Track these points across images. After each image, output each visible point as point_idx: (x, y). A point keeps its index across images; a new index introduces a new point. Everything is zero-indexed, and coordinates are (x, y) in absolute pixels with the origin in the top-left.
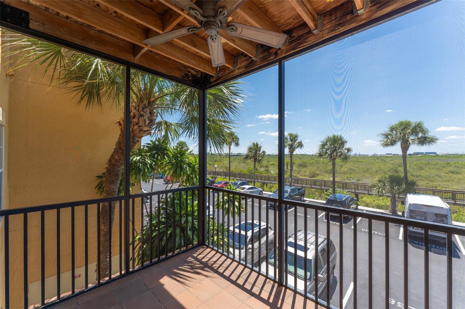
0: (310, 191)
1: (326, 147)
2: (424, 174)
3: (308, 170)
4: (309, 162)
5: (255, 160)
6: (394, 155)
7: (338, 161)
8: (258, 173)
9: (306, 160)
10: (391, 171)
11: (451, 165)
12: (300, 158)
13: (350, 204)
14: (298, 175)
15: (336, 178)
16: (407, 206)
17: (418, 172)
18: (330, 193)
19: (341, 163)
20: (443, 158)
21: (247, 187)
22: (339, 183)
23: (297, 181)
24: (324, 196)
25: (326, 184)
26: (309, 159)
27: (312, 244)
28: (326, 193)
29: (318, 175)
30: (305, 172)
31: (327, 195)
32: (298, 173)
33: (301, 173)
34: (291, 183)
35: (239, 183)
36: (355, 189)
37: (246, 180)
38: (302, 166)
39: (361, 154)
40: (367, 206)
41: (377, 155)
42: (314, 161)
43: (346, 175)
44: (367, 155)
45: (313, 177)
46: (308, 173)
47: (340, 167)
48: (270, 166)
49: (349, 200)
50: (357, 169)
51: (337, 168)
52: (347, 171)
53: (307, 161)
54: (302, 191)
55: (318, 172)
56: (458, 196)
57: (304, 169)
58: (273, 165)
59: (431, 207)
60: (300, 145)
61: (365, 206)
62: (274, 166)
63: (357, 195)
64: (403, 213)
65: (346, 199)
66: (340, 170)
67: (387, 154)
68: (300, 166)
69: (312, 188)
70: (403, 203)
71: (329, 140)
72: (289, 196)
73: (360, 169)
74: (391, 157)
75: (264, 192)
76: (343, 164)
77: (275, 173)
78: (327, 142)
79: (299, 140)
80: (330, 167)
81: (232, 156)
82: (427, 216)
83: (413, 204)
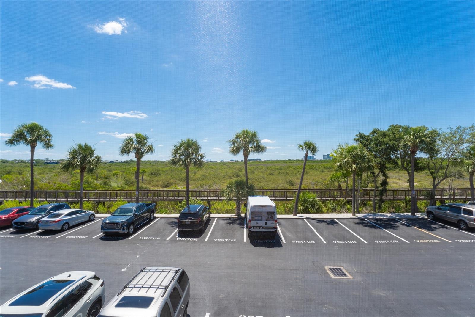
0: (162, 204)
1: (179, 152)
2: (255, 177)
3: (161, 179)
4: (162, 169)
5: (83, 170)
6: (235, 161)
7: (191, 167)
8: (92, 187)
9: (159, 167)
10: (234, 176)
11: (269, 169)
12: (153, 166)
13: (203, 214)
14: (149, 186)
15: (190, 186)
16: (249, 208)
17: (252, 175)
18: (183, 204)
19: (195, 170)
20: (265, 163)
21: (66, 212)
22: (194, 191)
23: (147, 193)
24: (178, 208)
25: (179, 194)
26: (163, 166)
27: (158, 288)
28: (180, 205)
29: (172, 184)
30: (157, 181)
31: (181, 206)
32: (149, 184)
33: (152, 184)
34: (137, 198)
35: (50, 207)
36: (207, 196)
37: (67, 201)
38: (154, 174)
39: (211, 160)
40: (218, 212)
41: (224, 161)
42: (167, 168)
43: (199, 182)
44: (217, 162)
45: (167, 186)
46: (160, 183)
47: (194, 174)
48: (112, 177)
49: (203, 209)
50: (208, 175)
51: (191, 174)
52: (200, 178)
53: (161, 169)
54: (152, 207)
55: (172, 181)
56: (277, 194)
57: (156, 179)
58: (116, 176)
59: (265, 207)
60: (151, 149)
61: (216, 213)
62: (118, 176)
63: (209, 202)
64: (246, 214)
65: (200, 210)
66: (194, 177)
67: (231, 160)
68: (152, 174)
69: (164, 200)
70: (246, 205)
71: (182, 144)
72: (134, 216)
73: (211, 175)
74: (234, 163)
75: (97, 215)
76: (196, 170)
77: (118, 186)
78: (180, 146)
79: (149, 144)
80: (184, 175)
81: (37, 164)
82: (262, 215)
83: (254, 206)
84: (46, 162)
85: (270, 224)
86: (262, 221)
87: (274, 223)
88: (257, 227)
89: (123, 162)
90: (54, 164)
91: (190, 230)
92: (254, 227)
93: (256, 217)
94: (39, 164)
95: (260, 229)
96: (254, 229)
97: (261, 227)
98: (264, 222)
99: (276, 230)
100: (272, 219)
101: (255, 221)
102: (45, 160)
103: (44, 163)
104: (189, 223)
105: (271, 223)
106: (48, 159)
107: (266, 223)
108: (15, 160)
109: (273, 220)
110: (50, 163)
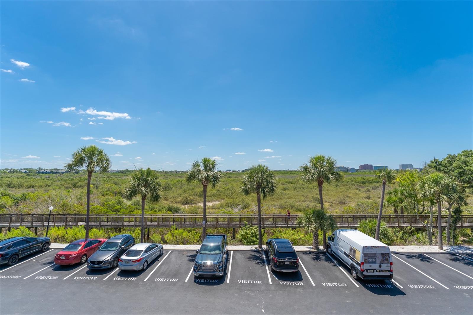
6: (233, 171)
59: (379, 248)
67: (228, 170)
72: (223, 254)
81: (30, 173)
82: (376, 257)
83: (366, 247)
84: (39, 172)
85: (385, 266)
86: (376, 263)
87: (389, 266)
88: (371, 271)
89: (118, 172)
90: (47, 173)
91: (291, 271)
92: (367, 270)
93: (369, 259)
94: (32, 174)
95: (374, 272)
96: (367, 272)
97: (375, 271)
98: (378, 265)
99: (391, 273)
100: (387, 261)
101: (369, 263)
102: (38, 169)
103: (37, 172)
104: (289, 264)
105: (387, 265)
106: (41, 168)
107: (380, 266)
108: (7, 169)
109: (388, 263)
110: (43, 173)
